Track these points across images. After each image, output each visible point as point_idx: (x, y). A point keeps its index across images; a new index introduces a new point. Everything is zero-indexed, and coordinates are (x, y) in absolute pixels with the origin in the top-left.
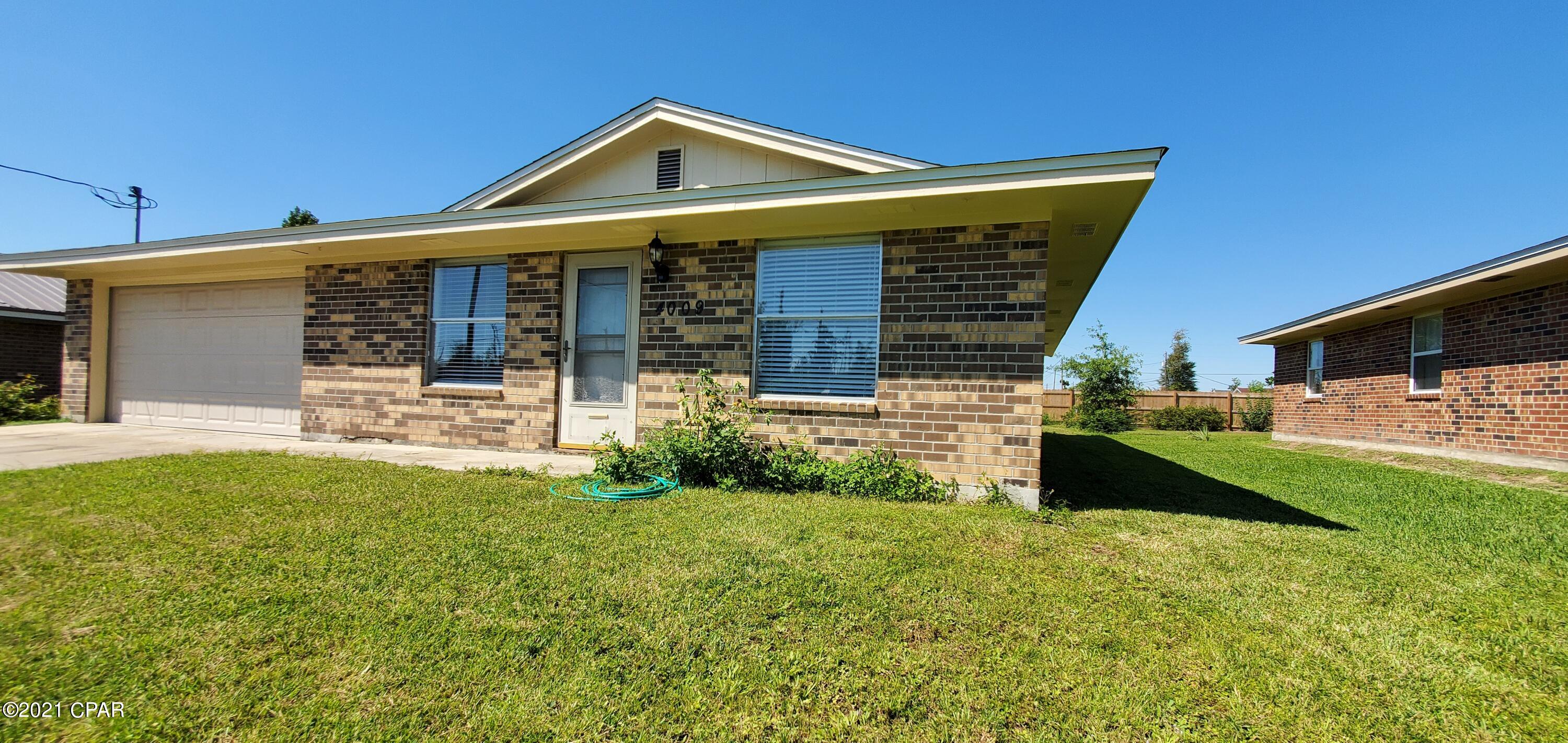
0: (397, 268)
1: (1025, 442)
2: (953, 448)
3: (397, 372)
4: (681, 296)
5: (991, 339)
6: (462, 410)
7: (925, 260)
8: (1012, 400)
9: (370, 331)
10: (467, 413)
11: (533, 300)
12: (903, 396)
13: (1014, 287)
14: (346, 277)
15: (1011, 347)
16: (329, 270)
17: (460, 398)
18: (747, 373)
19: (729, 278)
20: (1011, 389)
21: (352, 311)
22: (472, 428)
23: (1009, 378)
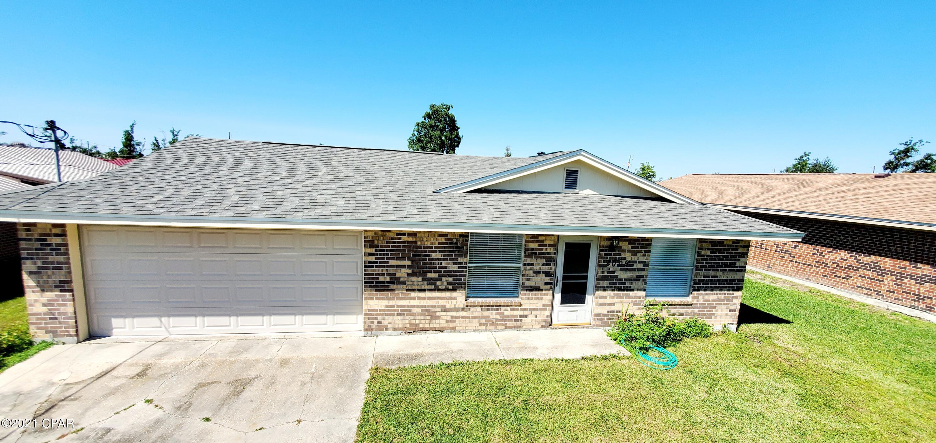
0: (447, 235)
1: (735, 311)
2: (714, 314)
3: (447, 294)
4: (619, 258)
5: (730, 278)
6: (494, 312)
7: (713, 249)
8: (733, 298)
9: (424, 271)
10: (497, 314)
11: (541, 257)
12: (701, 297)
13: (739, 260)
14: (402, 238)
15: (735, 280)
16: (387, 233)
17: (493, 306)
18: (644, 290)
19: (641, 252)
20: (733, 294)
21: (409, 259)
22: (502, 321)
23: (733, 290)
